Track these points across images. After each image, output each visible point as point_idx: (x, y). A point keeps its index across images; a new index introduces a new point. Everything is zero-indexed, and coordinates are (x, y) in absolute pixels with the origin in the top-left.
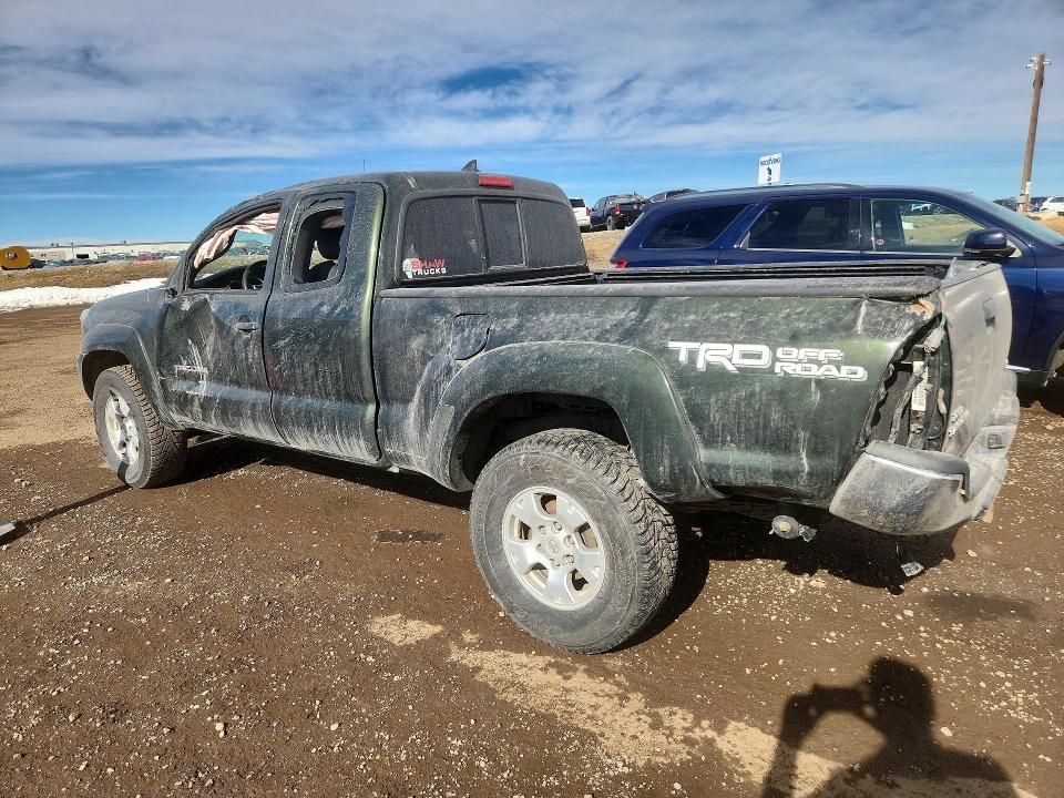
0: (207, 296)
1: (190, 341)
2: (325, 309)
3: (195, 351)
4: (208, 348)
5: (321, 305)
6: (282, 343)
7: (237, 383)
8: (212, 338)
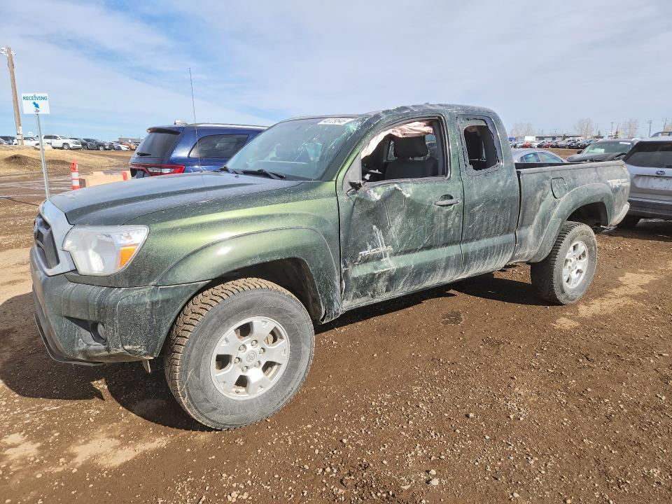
0: (396, 185)
1: (374, 227)
2: (501, 183)
3: (379, 235)
4: (393, 229)
5: (498, 181)
6: (477, 208)
7: (429, 248)
8: (398, 220)
